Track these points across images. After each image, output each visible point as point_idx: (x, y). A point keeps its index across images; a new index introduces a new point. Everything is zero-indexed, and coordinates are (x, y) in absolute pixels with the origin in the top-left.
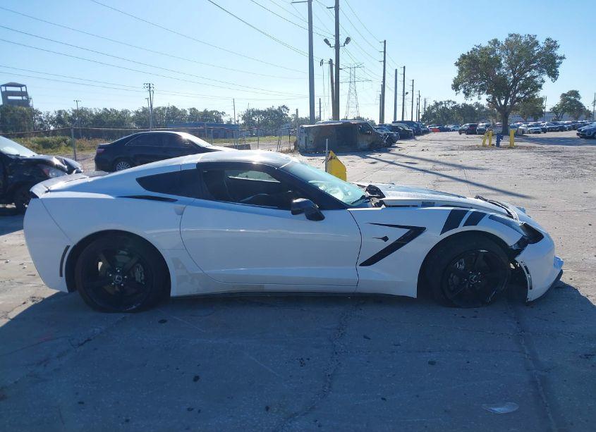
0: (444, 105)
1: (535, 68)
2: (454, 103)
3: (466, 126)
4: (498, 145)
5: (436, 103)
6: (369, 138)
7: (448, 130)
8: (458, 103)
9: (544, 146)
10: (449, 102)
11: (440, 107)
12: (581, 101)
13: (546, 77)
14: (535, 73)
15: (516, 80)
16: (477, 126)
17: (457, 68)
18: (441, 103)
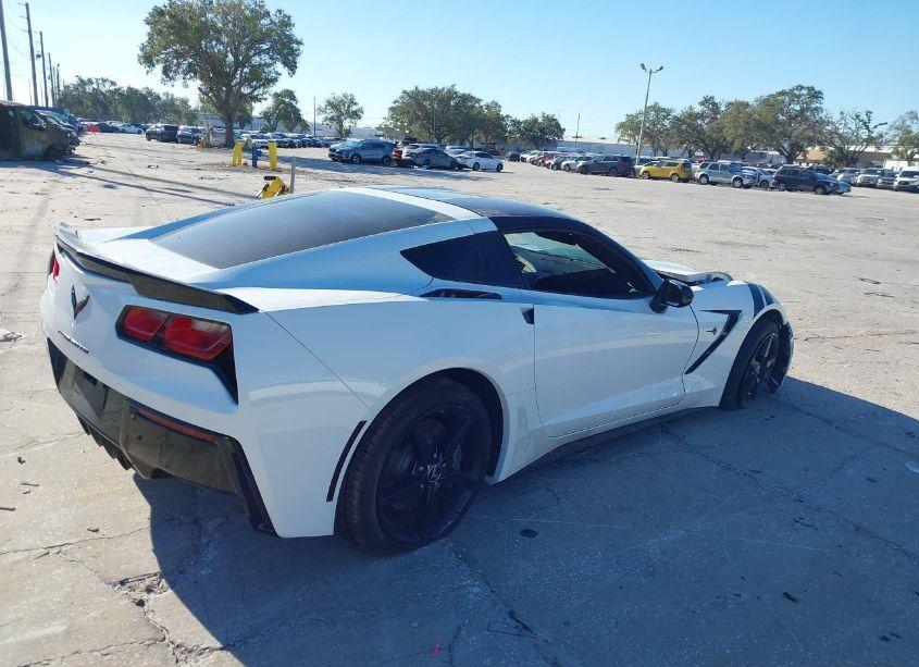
0: (95, 86)
1: (266, 52)
2: (113, 83)
3: (157, 127)
4: (255, 165)
5: (81, 80)
6: (44, 136)
7: (114, 130)
8: (119, 85)
9: (317, 171)
10: (104, 81)
11: (89, 89)
12: (298, 106)
13: (279, 67)
14: (266, 58)
15: (238, 64)
16: (177, 129)
17: (148, 29)
18: (90, 81)
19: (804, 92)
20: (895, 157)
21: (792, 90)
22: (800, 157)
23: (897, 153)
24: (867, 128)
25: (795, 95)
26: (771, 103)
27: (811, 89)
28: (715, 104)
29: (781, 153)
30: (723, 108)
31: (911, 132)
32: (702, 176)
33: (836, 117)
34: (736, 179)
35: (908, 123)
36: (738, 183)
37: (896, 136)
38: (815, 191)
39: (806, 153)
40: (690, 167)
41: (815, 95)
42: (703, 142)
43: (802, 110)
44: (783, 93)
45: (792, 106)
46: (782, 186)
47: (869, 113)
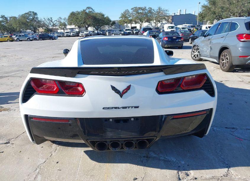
19: (32, 13)
20: (60, 29)
21: (28, 13)
22: (37, 31)
23: (60, 28)
24: (52, 22)
25: (30, 14)
26: (24, 16)
27: (33, 12)
28: (6, 18)
29: (32, 31)
30: (9, 19)
31: (61, 22)
32: (17, 39)
33: (43, 20)
34: (28, 39)
35: (60, 20)
36: (29, 40)
37: (58, 23)
38: (50, 39)
39: (38, 30)
40: (12, 37)
41: (36, 14)
42: (7, 29)
43: (33, 18)
44: (26, 14)
45: (30, 17)
46: (41, 39)
47: (51, 18)
